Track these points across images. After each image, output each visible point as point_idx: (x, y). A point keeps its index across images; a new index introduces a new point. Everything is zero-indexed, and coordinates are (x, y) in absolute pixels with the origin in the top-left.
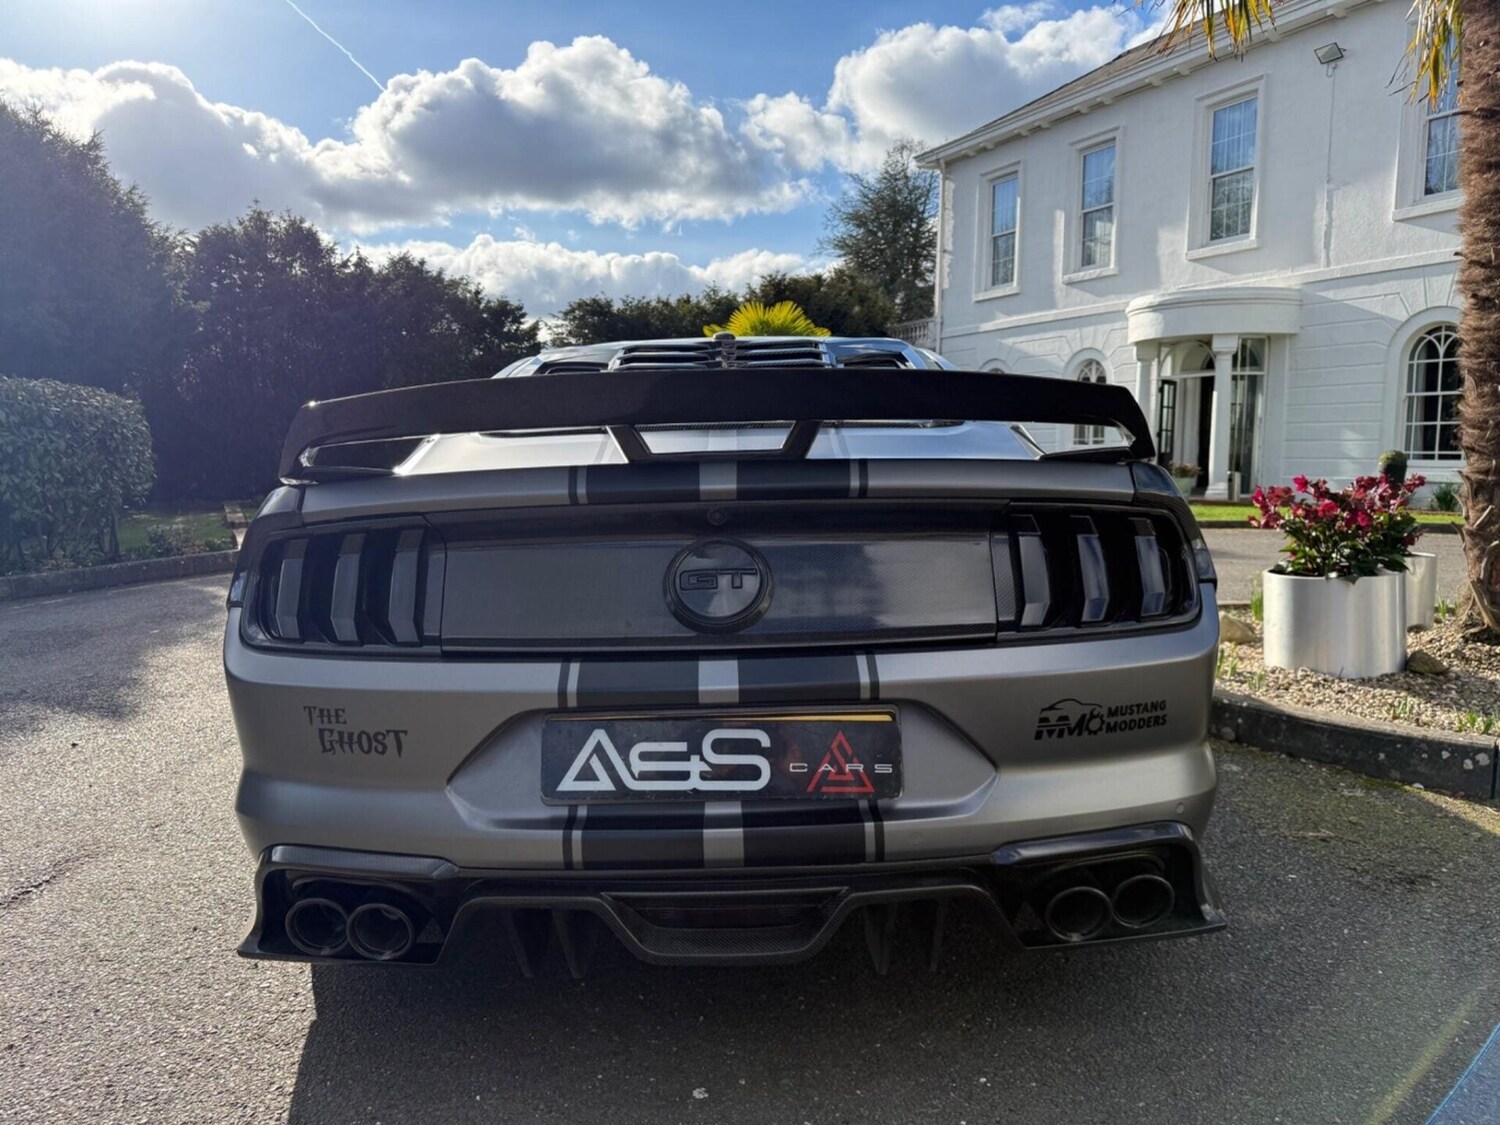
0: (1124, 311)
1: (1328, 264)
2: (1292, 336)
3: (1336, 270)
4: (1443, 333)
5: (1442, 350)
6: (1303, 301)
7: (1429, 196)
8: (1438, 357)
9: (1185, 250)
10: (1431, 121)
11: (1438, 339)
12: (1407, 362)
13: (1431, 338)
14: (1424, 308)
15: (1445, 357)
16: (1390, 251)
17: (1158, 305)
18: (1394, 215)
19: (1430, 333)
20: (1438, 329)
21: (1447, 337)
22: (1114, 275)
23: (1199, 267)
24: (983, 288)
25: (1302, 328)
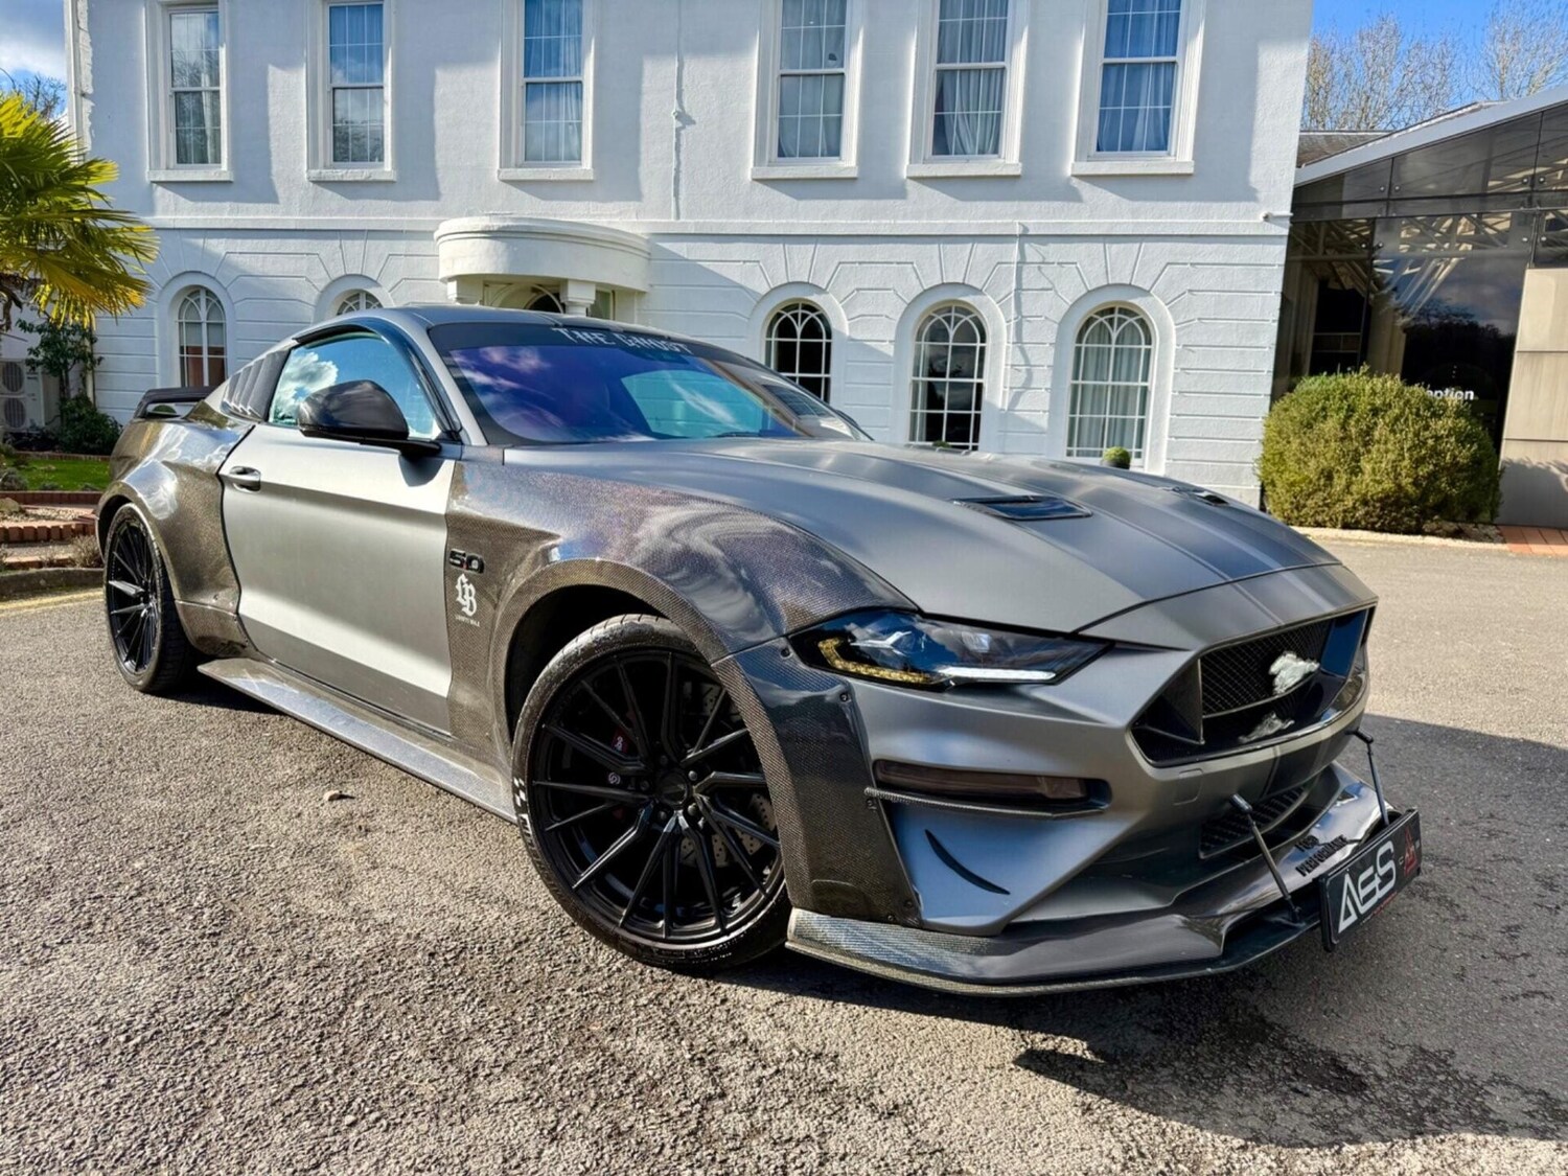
0: (432, 232)
1: (678, 216)
2: (641, 293)
3: (690, 224)
4: (800, 312)
5: (799, 329)
6: (652, 251)
7: (782, 159)
8: (795, 337)
9: (498, 167)
10: (782, 76)
11: (795, 316)
12: (765, 339)
13: (788, 315)
14: (785, 281)
15: (802, 337)
16: (748, 212)
17: (498, 231)
18: (753, 173)
19: (787, 309)
20: (796, 307)
21: (804, 316)
22: (392, 182)
23: (515, 191)
24: (163, 165)
25: (651, 286)
